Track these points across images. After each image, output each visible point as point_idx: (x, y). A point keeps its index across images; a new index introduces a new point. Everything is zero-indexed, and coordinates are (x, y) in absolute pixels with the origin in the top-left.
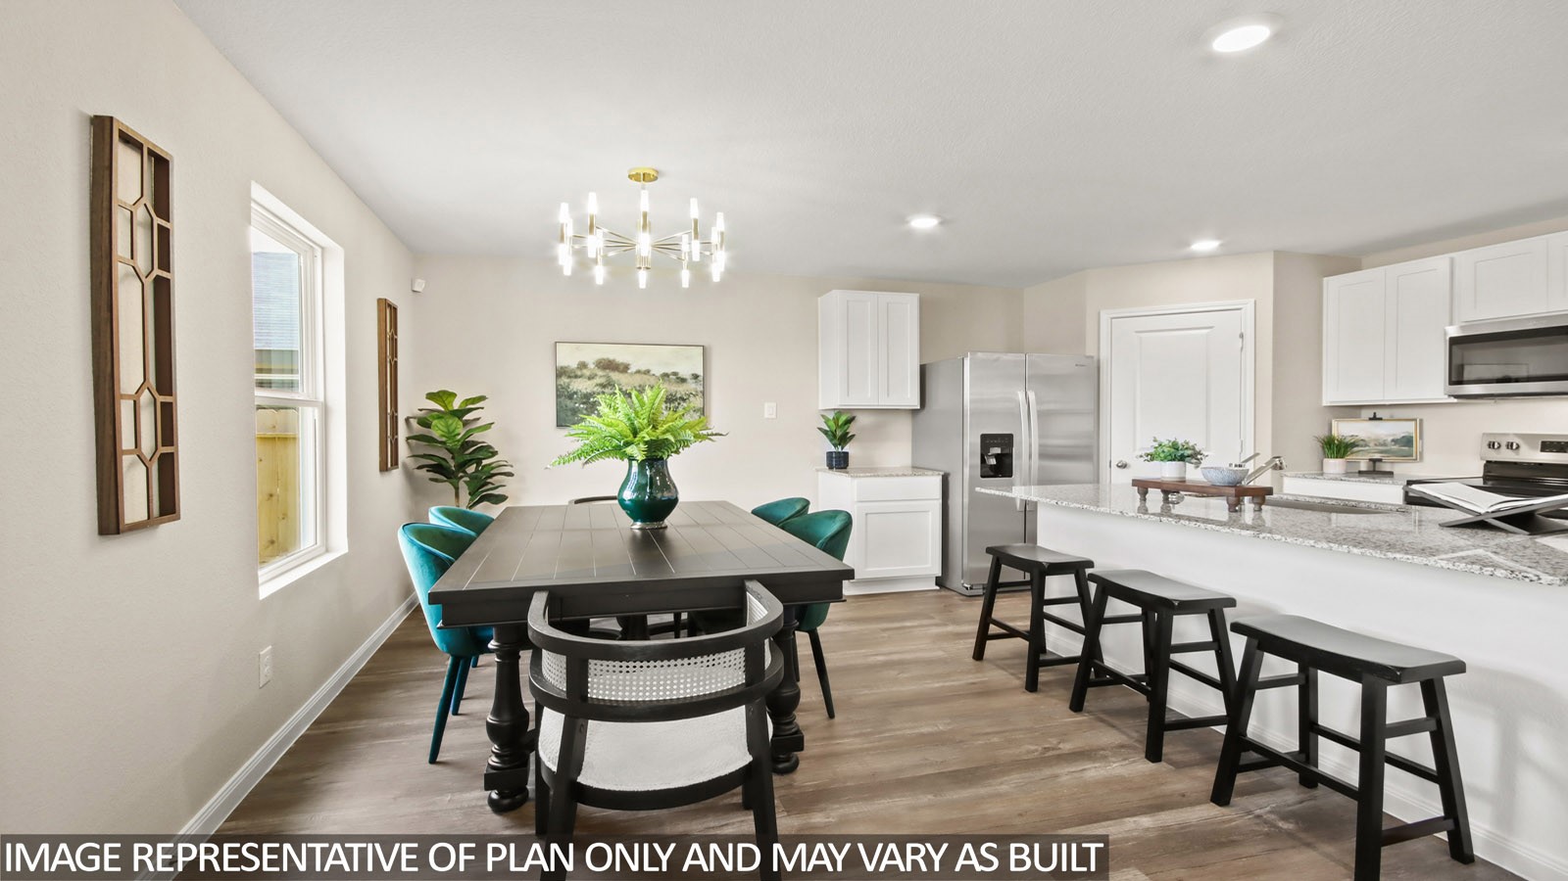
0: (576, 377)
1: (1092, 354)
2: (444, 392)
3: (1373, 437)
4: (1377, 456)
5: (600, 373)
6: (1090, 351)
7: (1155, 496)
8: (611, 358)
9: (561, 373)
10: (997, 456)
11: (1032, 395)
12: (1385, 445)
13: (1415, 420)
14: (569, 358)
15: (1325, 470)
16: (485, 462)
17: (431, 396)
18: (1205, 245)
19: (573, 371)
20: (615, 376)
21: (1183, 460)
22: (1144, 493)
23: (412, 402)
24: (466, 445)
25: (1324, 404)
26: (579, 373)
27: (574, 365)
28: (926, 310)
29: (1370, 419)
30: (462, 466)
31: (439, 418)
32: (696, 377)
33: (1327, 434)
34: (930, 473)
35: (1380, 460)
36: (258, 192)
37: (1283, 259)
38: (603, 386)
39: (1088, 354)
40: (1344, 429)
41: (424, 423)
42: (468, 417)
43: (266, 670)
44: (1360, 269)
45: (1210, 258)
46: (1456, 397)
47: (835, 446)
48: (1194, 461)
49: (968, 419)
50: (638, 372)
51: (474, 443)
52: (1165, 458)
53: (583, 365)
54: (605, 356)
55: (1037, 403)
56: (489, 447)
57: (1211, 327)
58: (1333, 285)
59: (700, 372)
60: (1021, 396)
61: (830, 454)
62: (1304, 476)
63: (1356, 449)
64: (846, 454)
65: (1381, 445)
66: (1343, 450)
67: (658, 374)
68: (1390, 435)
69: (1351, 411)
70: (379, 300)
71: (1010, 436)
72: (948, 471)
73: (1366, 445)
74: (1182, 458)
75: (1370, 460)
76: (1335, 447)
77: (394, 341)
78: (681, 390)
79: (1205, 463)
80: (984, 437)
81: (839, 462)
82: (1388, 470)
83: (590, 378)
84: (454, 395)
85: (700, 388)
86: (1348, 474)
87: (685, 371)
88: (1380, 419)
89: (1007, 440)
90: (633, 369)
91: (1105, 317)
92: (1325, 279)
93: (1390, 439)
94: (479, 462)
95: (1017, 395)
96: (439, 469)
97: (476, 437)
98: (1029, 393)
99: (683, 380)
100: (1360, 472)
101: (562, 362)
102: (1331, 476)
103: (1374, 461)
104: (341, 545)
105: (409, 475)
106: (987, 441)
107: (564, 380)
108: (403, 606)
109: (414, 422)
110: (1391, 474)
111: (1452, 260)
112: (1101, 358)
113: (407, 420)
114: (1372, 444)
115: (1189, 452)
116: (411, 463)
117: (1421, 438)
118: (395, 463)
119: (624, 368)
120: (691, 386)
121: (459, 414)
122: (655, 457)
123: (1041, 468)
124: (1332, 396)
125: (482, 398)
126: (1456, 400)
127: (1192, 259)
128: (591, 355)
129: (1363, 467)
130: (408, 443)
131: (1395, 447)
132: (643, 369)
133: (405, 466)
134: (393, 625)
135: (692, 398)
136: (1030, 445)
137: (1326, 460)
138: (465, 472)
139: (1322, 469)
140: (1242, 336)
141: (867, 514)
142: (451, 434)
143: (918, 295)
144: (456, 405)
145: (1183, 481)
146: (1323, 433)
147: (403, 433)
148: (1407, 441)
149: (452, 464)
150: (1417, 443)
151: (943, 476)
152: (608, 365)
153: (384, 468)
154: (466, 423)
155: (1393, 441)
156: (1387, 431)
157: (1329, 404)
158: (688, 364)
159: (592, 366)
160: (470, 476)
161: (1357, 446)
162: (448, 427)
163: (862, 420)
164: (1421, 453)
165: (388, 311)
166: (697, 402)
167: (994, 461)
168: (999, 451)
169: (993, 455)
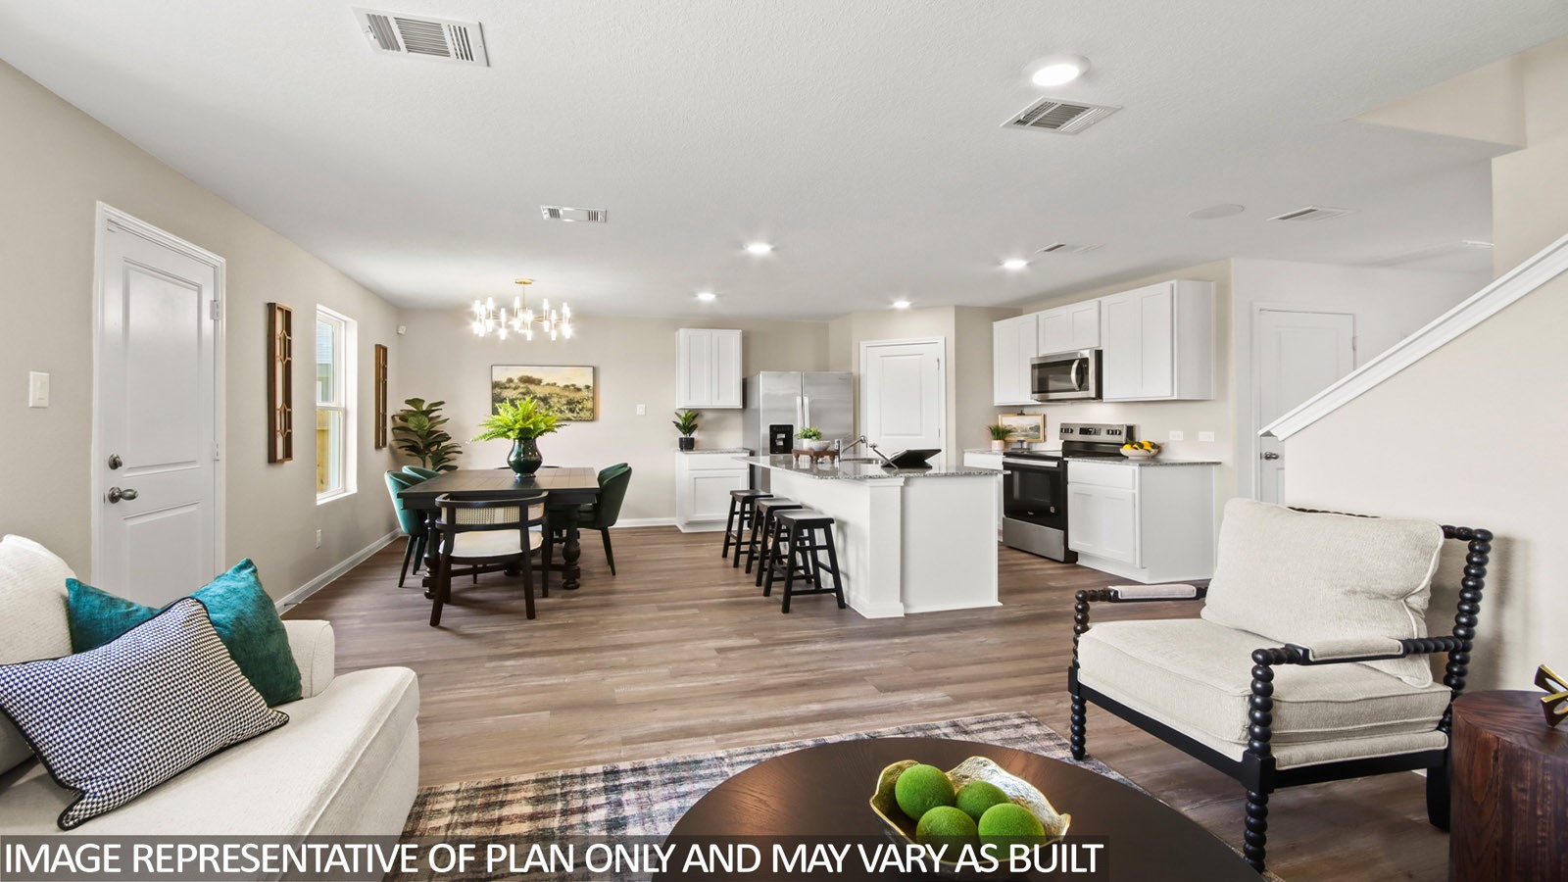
0: (506, 388)
2: (417, 399)
3: (1020, 426)
4: (1021, 438)
5: (522, 385)
8: (530, 375)
9: (495, 385)
10: (784, 440)
11: (806, 400)
12: (1026, 431)
13: (1042, 415)
14: (501, 376)
15: (993, 448)
16: (443, 444)
17: (408, 402)
18: (901, 304)
19: (504, 384)
20: (532, 387)
23: (396, 406)
24: (431, 433)
25: (995, 405)
26: (507, 385)
27: (504, 380)
28: (746, 340)
29: (1020, 415)
30: (428, 446)
31: (413, 415)
32: (588, 387)
33: (995, 424)
34: (743, 450)
35: (1024, 441)
36: (319, 306)
37: (961, 311)
38: (524, 394)
39: (850, 371)
40: (1007, 421)
41: (403, 418)
42: (432, 415)
43: (319, 540)
45: (905, 312)
46: (1040, 400)
47: (684, 433)
49: (761, 416)
50: (548, 384)
51: (436, 432)
53: (510, 381)
54: (525, 374)
55: (808, 405)
56: (446, 434)
57: (918, 355)
58: (999, 325)
59: (591, 385)
60: (799, 400)
61: (681, 439)
62: (977, 452)
63: (1010, 434)
64: (693, 439)
65: (1024, 431)
66: (1003, 435)
67: (562, 386)
68: (1028, 425)
69: (1010, 409)
70: (376, 346)
71: (791, 426)
72: (752, 450)
73: (1017, 432)
76: (999, 433)
77: (385, 369)
78: (577, 396)
80: (772, 427)
81: (688, 445)
83: (515, 389)
84: (423, 401)
85: (591, 395)
86: (1004, 450)
87: (580, 384)
88: (1025, 415)
89: (788, 430)
90: (544, 383)
91: (863, 345)
92: (995, 323)
93: (1029, 427)
94: (439, 444)
95: (796, 399)
96: (413, 449)
97: (438, 428)
98: (804, 398)
99: (579, 390)
101: (496, 379)
102: (995, 452)
103: (1020, 442)
104: (353, 489)
105: (393, 452)
106: (775, 430)
107: (498, 390)
108: (388, 536)
109: (397, 418)
111: (1038, 316)
113: (393, 417)
116: (394, 443)
118: (385, 444)
119: (538, 382)
120: (585, 393)
121: (427, 413)
122: (527, 438)
124: (999, 399)
125: (442, 403)
126: (1039, 403)
127: (893, 311)
128: (516, 373)
129: (1015, 446)
130: (393, 433)
131: (1031, 433)
132: (552, 382)
133: (391, 447)
134: (382, 544)
135: (585, 402)
137: (993, 441)
138: (430, 450)
139: (990, 447)
140: (938, 360)
141: (695, 479)
142: (420, 426)
143: (740, 331)
144: (425, 407)
146: (993, 424)
147: (389, 425)
148: (1037, 429)
149: (422, 446)
150: (1042, 429)
151: (750, 453)
152: (527, 380)
153: (378, 447)
154: (431, 419)
156: (1026, 422)
157: (997, 405)
158: (583, 379)
159: (516, 381)
160: (433, 453)
161: (1011, 432)
162: (419, 421)
163: (708, 416)
165: (382, 352)
166: (589, 404)
167: (781, 443)
168: (784, 436)
169: (780, 439)
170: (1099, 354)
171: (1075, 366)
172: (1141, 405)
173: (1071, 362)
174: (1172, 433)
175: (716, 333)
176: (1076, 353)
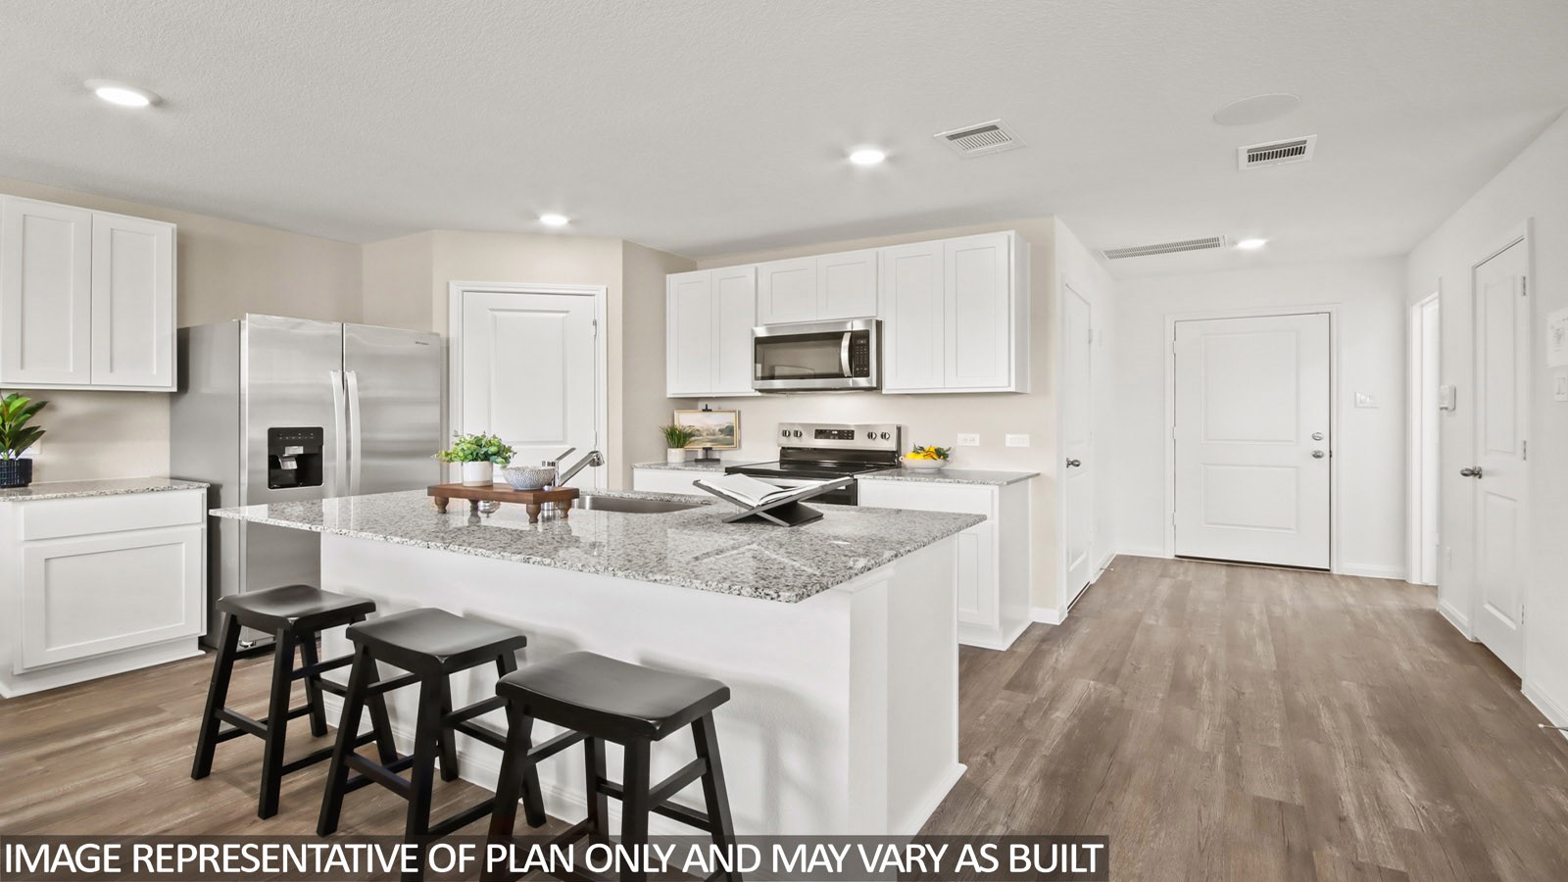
1: (438, 332)
3: (706, 427)
4: (708, 445)
6: (437, 327)
7: (460, 506)
10: (298, 458)
11: (351, 378)
12: (714, 434)
13: (735, 411)
15: (669, 460)
18: (554, 220)
21: (488, 460)
22: (443, 505)
25: (669, 396)
28: (184, 248)
29: (704, 410)
33: (670, 425)
34: (185, 485)
35: (710, 449)
37: (632, 250)
39: (435, 331)
40: (686, 420)
44: (696, 269)
45: (560, 236)
46: (760, 391)
47: (3, 450)
48: (500, 460)
49: (246, 408)
52: (466, 457)
55: (359, 389)
57: (567, 312)
58: (673, 280)
60: (335, 380)
62: (650, 467)
63: (693, 438)
64: (29, 461)
65: (711, 435)
66: (682, 440)
68: (717, 425)
69: (689, 402)
71: (319, 432)
72: (216, 479)
73: (701, 435)
74: (486, 457)
75: (704, 448)
76: (677, 438)
79: (514, 463)
80: (273, 432)
81: (13, 477)
82: (717, 457)
86: (687, 463)
88: (711, 410)
89: (313, 437)
91: (455, 290)
92: (668, 276)
93: (717, 429)
95: (330, 377)
98: (347, 374)
100: (697, 461)
102: (674, 465)
103: (707, 450)
106: (278, 438)
110: (718, 460)
111: (756, 269)
112: (451, 336)
114: (704, 434)
115: (493, 449)
117: (739, 428)
123: (363, 469)
124: (675, 388)
126: (759, 394)
127: (541, 235)
129: (700, 456)
131: (721, 436)
136: (348, 442)
137: (669, 450)
139: (667, 459)
140: (595, 323)
141: (46, 560)
143: (175, 226)
145: (489, 486)
146: (667, 424)
148: (729, 431)
150: (736, 432)
151: (208, 489)
155: (720, 430)
156: (714, 421)
157: (672, 396)
161: (694, 436)
163: (73, 407)
164: (740, 441)
167: (292, 465)
168: (300, 450)
169: (290, 457)
170: (879, 324)
171: (845, 342)
172: (910, 399)
173: (839, 336)
174: (960, 436)
175: (105, 220)
176: (844, 323)
